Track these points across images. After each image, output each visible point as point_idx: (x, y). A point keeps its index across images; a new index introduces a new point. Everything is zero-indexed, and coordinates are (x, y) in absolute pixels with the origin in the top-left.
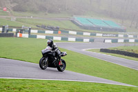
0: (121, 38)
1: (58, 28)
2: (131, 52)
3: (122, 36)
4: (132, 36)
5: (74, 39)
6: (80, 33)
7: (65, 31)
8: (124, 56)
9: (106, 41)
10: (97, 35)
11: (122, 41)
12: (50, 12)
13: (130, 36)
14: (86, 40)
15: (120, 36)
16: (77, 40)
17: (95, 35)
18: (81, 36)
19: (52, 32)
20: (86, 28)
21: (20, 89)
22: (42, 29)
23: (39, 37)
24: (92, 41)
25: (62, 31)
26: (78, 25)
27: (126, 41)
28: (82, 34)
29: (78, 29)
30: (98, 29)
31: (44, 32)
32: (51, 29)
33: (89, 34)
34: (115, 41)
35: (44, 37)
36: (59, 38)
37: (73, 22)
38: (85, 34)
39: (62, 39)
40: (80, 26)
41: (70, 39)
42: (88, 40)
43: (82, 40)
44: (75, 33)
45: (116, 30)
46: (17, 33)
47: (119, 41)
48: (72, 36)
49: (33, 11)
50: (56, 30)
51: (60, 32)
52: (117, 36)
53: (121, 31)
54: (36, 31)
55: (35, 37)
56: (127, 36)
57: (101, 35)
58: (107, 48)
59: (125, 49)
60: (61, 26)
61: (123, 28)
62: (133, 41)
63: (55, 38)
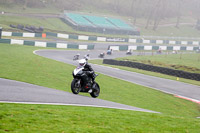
0: (133, 44)
1: (41, 30)
2: (147, 63)
3: (134, 41)
4: (148, 41)
5: (65, 46)
6: (73, 36)
7: (52, 34)
10: (99, 39)
11: (134, 48)
12: (31, 5)
13: (145, 41)
15: (130, 40)
16: (69, 46)
17: (95, 39)
18: (76, 41)
19: (32, 35)
20: (83, 29)
22: (18, 30)
23: (13, 41)
24: (91, 48)
25: (47, 34)
26: (70, 25)
27: (140, 48)
28: (77, 38)
29: (71, 30)
30: (100, 30)
31: (22, 35)
32: (31, 30)
33: (87, 38)
34: (123, 48)
35: (21, 42)
36: (44, 44)
37: (63, 20)
38: (80, 37)
39: (48, 45)
40: (75, 27)
41: (59, 45)
42: (85, 47)
43: (77, 47)
44: (66, 36)
45: (125, 32)
48: (62, 40)
50: (39, 32)
51: (44, 35)
52: (127, 40)
53: (133, 33)
54: (9, 34)
55: (8, 41)
56: (141, 41)
57: (104, 39)
59: (139, 60)
60: (46, 25)
61: (135, 29)
62: (150, 48)
63: (37, 44)
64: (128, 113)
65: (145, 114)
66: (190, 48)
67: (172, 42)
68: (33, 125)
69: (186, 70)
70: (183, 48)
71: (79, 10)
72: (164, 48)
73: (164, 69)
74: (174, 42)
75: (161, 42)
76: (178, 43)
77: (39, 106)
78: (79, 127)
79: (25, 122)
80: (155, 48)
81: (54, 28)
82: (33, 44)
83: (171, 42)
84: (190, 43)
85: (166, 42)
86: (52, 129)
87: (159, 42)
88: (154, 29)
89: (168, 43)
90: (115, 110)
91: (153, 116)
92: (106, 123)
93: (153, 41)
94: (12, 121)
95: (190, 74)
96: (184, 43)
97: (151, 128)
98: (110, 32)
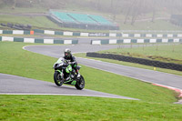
0: (113, 38)
1: (29, 27)
2: (126, 55)
3: (114, 35)
4: (127, 35)
5: (51, 41)
6: (59, 33)
7: (39, 31)
9: (94, 42)
10: (82, 34)
11: (115, 41)
12: (19, 5)
13: (124, 35)
15: (111, 35)
16: (55, 42)
17: (79, 35)
18: (61, 37)
19: (21, 32)
20: (67, 26)
22: (9, 28)
24: (75, 42)
25: (35, 31)
26: (56, 22)
27: (120, 42)
28: (62, 34)
29: (56, 27)
30: (83, 27)
31: (12, 33)
32: (21, 27)
33: (71, 34)
34: (105, 42)
35: (11, 39)
36: (32, 40)
37: (49, 18)
38: (65, 33)
39: (36, 41)
40: (60, 24)
41: (46, 41)
42: (70, 42)
43: (62, 42)
44: (53, 32)
45: (106, 27)
47: (111, 42)
50: (27, 29)
51: (32, 32)
52: (108, 35)
53: (113, 28)
56: (121, 35)
57: (87, 34)
58: (96, 51)
60: (33, 23)
61: (115, 24)
62: (128, 41)
63: (26, 40)
64: (110, 101)
65: (125, 101)
66: (165, 40)
67: (149, 36)
68: (23, 114)
69: (162, 61)
70: (159, 41)
71: (63, 8)
72: (141, 41)
73: (142, 60)
74: (150, 36)
75: (139, 35)
76: (154, 36)
77: (29, 97)
78: (65, 115)
79: (16, 111)
80: (134, 41)
81: (40, 26)
82: (22, 40)
83: (147, 35)
84: (165, 36)
85: (143, 35)
86: (40, 117)
87: (137, 35)
88: (132, 24)
89: (145, 36)
90: (98, 98)
91: (132, 102)
92: (90, 110)
93: (132, 35)
94: (5, 111)
95: (166, 64)
96: (159, 36)
98: (92, 27)
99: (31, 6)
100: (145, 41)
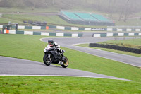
0: (110, 32)
1: (45, 24)
2: (120, 46)
3: (111, 30)
4: (121, 30)
5: (62, 35)
6: (68, 28)
7: (53, 27)
8: (114, 50)
9: (95, 35)
10: (86, 29)
11: (111, 35)
12: (37, 7)
13: (118, 30)
14: (75, 35)
15: (108, 30)
16: (65, 35)
17: (83, 30)
18: (69, 31)
19: (39, 28)
20: (75, 23)
21: (19, 86)
22: (29, 24)
23: (26, 33)
24: (80, 35)
25: (50, 27)
26: (66, 20)
27: (115, 35)
28: (70, 29)
29: (66, 23)
30: (87, 23)
31: (32, 28)
32: (38, 24)
33: (77, 29)
34: (104, 35)
35: (31, 33)
36: (47, 34)
37: (60, 16)
38: (73, 28)
39: (50, 34)
40: (69, 21)
41: (58, 34)
43: (71, 35)
44: (63, 28)
45: (104, 24)
46: (3, 29)
47: (108, 35)
48: (60, 31)
49: (19, 7)
50: (43, 25)
51: (47, 27)
52: (106, 30)
53: (110, 24)
54: (23, 27)
55: (23, 33)
56: (116, 30)
57: (90, 29)
58: (97, 42)
59: (115, 43)
60: (48, 21)
61: (111, 21)
62: (122, 34)
63: (43, 34)
64: (108, 81)
65: (120, 82)
71: (71, 9)
72: (132, 34)
73: (133, 49)
74: (139, 30)
75: (130, 30)
77: (45, 78)
79: (35, 88)
80: (126, 35)
81: (54, 23)
82: (40, 34)
83: (137, 30)
85: (133, 30)
88: (125, 21)
89: (135, 30)
90: (98, 79)
91: (125, 82)
92: (93, 88)
93: (124, 30)
97: (124, 91)
98: (93, 24)
99: (46, 7)
100: (135, 34)
